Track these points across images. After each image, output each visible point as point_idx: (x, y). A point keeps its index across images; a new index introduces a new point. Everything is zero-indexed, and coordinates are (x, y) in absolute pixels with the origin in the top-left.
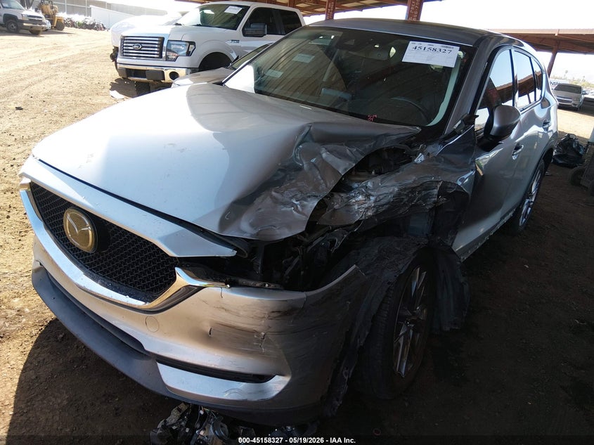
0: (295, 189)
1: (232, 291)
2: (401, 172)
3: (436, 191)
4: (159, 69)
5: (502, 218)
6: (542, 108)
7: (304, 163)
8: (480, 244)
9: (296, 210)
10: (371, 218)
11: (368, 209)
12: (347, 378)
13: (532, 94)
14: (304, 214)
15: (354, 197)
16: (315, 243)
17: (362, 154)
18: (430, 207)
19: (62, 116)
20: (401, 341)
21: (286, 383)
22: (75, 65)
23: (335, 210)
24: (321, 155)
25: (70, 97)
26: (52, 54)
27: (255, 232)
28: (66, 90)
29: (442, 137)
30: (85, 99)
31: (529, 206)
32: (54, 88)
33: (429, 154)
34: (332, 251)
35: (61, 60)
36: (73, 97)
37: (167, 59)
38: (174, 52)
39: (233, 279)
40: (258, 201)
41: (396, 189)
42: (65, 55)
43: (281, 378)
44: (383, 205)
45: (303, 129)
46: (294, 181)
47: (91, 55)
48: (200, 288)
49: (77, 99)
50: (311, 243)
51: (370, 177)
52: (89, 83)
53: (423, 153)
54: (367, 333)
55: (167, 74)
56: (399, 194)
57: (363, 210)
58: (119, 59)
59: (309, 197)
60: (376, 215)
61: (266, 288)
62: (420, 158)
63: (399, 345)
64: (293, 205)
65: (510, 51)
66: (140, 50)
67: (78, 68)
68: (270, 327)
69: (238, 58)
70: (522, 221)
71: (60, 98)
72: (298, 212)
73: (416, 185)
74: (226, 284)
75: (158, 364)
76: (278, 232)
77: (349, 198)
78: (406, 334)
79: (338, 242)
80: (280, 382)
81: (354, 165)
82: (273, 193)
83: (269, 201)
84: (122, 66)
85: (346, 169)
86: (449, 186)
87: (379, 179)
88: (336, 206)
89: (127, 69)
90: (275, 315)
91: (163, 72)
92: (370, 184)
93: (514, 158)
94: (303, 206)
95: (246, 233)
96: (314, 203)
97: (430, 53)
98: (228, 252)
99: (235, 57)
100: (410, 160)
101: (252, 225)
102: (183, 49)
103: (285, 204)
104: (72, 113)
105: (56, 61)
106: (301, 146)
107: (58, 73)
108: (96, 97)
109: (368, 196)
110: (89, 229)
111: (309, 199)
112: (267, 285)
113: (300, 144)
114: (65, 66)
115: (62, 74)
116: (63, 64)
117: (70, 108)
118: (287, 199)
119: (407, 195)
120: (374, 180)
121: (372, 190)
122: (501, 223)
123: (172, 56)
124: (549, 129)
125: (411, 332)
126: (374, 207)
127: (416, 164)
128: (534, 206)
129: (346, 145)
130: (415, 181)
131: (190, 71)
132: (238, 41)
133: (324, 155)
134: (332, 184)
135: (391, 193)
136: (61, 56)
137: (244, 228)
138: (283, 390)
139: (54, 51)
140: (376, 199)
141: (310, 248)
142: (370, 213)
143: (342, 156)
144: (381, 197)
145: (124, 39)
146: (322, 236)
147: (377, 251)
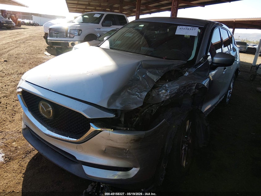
0: (137, 88)
1: (114, 132)
2: (179, 80)
3: (194, 87)
4: (66, 42)
5: (220, 99)
6: (234, 51)
7: (140, 77)
8: (211, 110)
9: (138, 97)
10: (168, 100)
11: (167, 96)
12: (165, 168)
13: (229, 46)
14: (142, 99)
15: (161, 91)
16: (145, 111)
17: (163, 73)
18: (192, 94)
19: (25, 63)
20: (183, 152)
21: (138, 171)
22: (28, 41)
23: (153, 97)
24: (147, 74)
25: (27, 55)
26: (17, 37)
27: (122, 107)
28: (25, 52)
29: (195, 65)
30: (34, 56)
31: (230, 94)
32: (20, 52)
33: (190, 72)
34: (152, 114)
35: (21, 40)
36: (28, 55)
37: (70, 37)
38: (73, 34)
39: (114, 127)
40: (122, 94)
41: (178, 87)
42: (23, 37)
43: (136, 169)
44: (173, 94)
45: (138, 63)
46: (136, 85)
47: (34, 37)
48: (101, 131)
49: (30, 56)
50: (143, 112)
51: (166, 83)
52: (35, 49)
53: (188, 72)
54: (171, 147)
55: (70, 43)
56: (179, 89)
57: (165, 96)
58: (48, 38)
59: (143, 91)
60: (170, 98)
61: (128, 130)
62: (187, 74)
63: (182, 153)
64: (137, 95)
65: (219, 28)
66: (58, 34)
67: (29, 42)
68: (130, 147)
69: (100, 36)
70: (228, 100)
71: (23, 56)
72: (139, 98)
73: (186, 85)
74: (112, 129)
75: (83, 165)
76: (132, 106)
77: (159, 92)
78: (185, 149)
79: (154, 111)
80: (135, 171)
81: (160, 77)
82: (128, 90)
83: (127, 94)
84: (50, 41)
85: (157, 79)
86: (200, 85)
87: (170, 83)
88: (154, 95)
89: (52, 42)
90: (132, 141)
91: (68, 43)
92: (167, 85)
93: (224, 73)
94: (141, 95)
95: (118, 107)
96: (145, 94)
97: (187, 30)
98: (112, 116)
99: (99, 36)
100: (183, 75)
101: (121, 104)
102: (77, 33)
103: (133, 95)
104: (29, 62)
105: (19, 40)
106: (138, 70)
107: (20, 45)
108: (39, 55)
109: (166, 90)
110: (51, 109)
111: (143, 92)
112: (128, 129)
113: (138, 69)
114: (24, 42)
115: (22, 46)
116: (22, 41)
117: (28, 60)
118: (134, 93)
119: (183, 89)
120: (168, 83)
121: (168, 88)
122: (220, 101)
123: (72, 36)
124: (237, 61)
125: (187, 148)
126: (169, 95)
127: (185, 76)
128: (232, 94)
129: (156, 69)
130: (185, 83)
131: (80, 42)
132: (100, 29)
133: (148, 74)
134: (152, 86)
135: (176, 89)
136: (21, 38)
137: (118, 105)
138: (137, 173)
139: (18, 36)
140: (170, 91)
141: (143, 114)
142: (168, 98)
143: (155, 74)
144: (172, 90)
145: (50, 29)
146: (148, 108)
147: (171, 113)
